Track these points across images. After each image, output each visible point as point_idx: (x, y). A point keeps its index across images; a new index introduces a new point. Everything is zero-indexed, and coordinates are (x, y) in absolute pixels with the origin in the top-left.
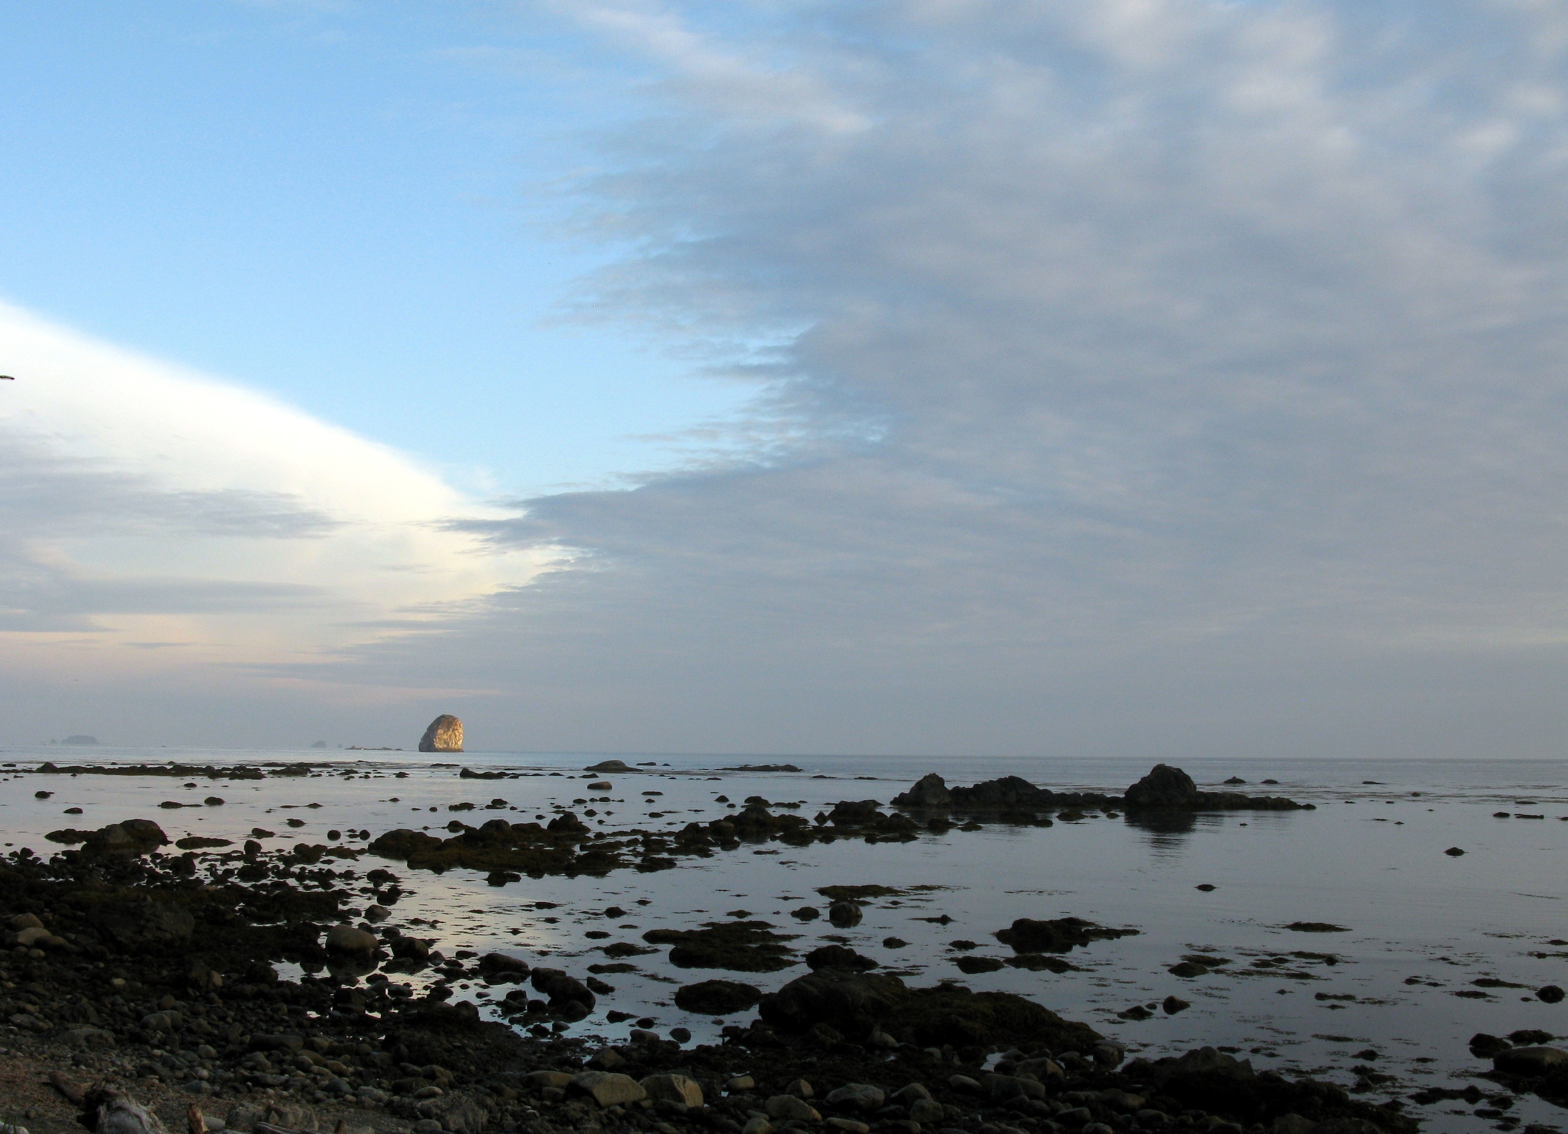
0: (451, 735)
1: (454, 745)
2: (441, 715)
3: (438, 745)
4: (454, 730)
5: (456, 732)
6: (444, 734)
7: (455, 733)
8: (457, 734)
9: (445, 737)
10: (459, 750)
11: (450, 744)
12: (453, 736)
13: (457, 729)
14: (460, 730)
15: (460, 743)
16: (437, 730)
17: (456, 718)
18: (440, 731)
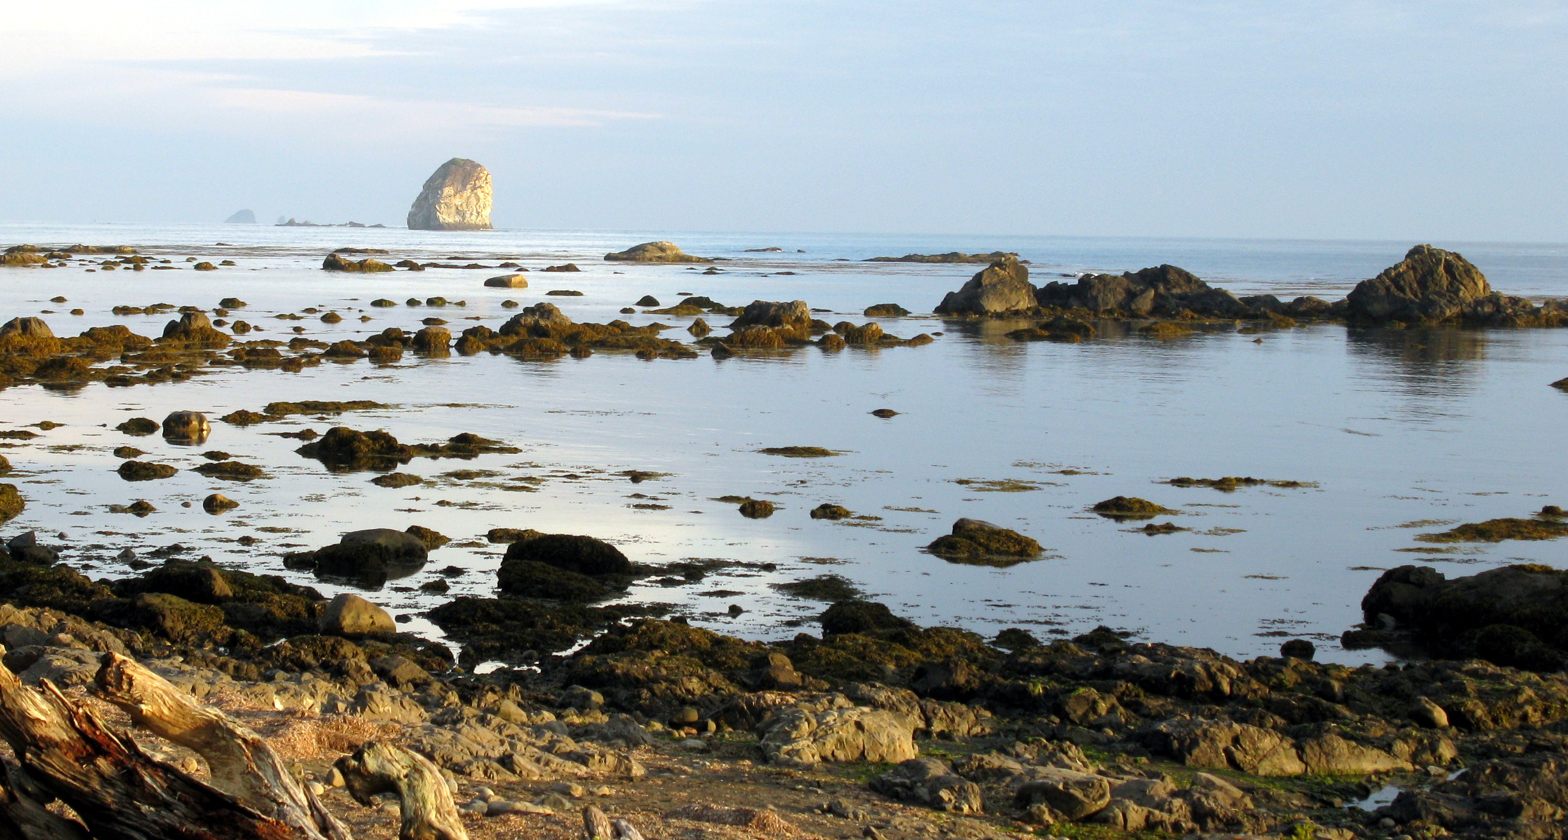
0: (469, 198)
1: (474, 217)
2: (450, 158)
3: (445, 217)
4: (474, 188)
5: (479, 191)
6: (455, 196)
7: (476, 194)
8: (481, 195)
9: (457, 201)
10: (485, 227)
11: (468, 215)
12: (473, 200)
13: (481, 187)
14: (488, 189)
15: (486, 213)
16: (441, 187)
17: (479, 166)
18: (448, 191)
